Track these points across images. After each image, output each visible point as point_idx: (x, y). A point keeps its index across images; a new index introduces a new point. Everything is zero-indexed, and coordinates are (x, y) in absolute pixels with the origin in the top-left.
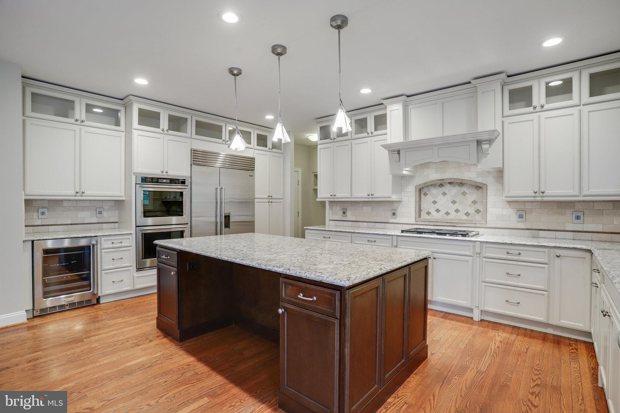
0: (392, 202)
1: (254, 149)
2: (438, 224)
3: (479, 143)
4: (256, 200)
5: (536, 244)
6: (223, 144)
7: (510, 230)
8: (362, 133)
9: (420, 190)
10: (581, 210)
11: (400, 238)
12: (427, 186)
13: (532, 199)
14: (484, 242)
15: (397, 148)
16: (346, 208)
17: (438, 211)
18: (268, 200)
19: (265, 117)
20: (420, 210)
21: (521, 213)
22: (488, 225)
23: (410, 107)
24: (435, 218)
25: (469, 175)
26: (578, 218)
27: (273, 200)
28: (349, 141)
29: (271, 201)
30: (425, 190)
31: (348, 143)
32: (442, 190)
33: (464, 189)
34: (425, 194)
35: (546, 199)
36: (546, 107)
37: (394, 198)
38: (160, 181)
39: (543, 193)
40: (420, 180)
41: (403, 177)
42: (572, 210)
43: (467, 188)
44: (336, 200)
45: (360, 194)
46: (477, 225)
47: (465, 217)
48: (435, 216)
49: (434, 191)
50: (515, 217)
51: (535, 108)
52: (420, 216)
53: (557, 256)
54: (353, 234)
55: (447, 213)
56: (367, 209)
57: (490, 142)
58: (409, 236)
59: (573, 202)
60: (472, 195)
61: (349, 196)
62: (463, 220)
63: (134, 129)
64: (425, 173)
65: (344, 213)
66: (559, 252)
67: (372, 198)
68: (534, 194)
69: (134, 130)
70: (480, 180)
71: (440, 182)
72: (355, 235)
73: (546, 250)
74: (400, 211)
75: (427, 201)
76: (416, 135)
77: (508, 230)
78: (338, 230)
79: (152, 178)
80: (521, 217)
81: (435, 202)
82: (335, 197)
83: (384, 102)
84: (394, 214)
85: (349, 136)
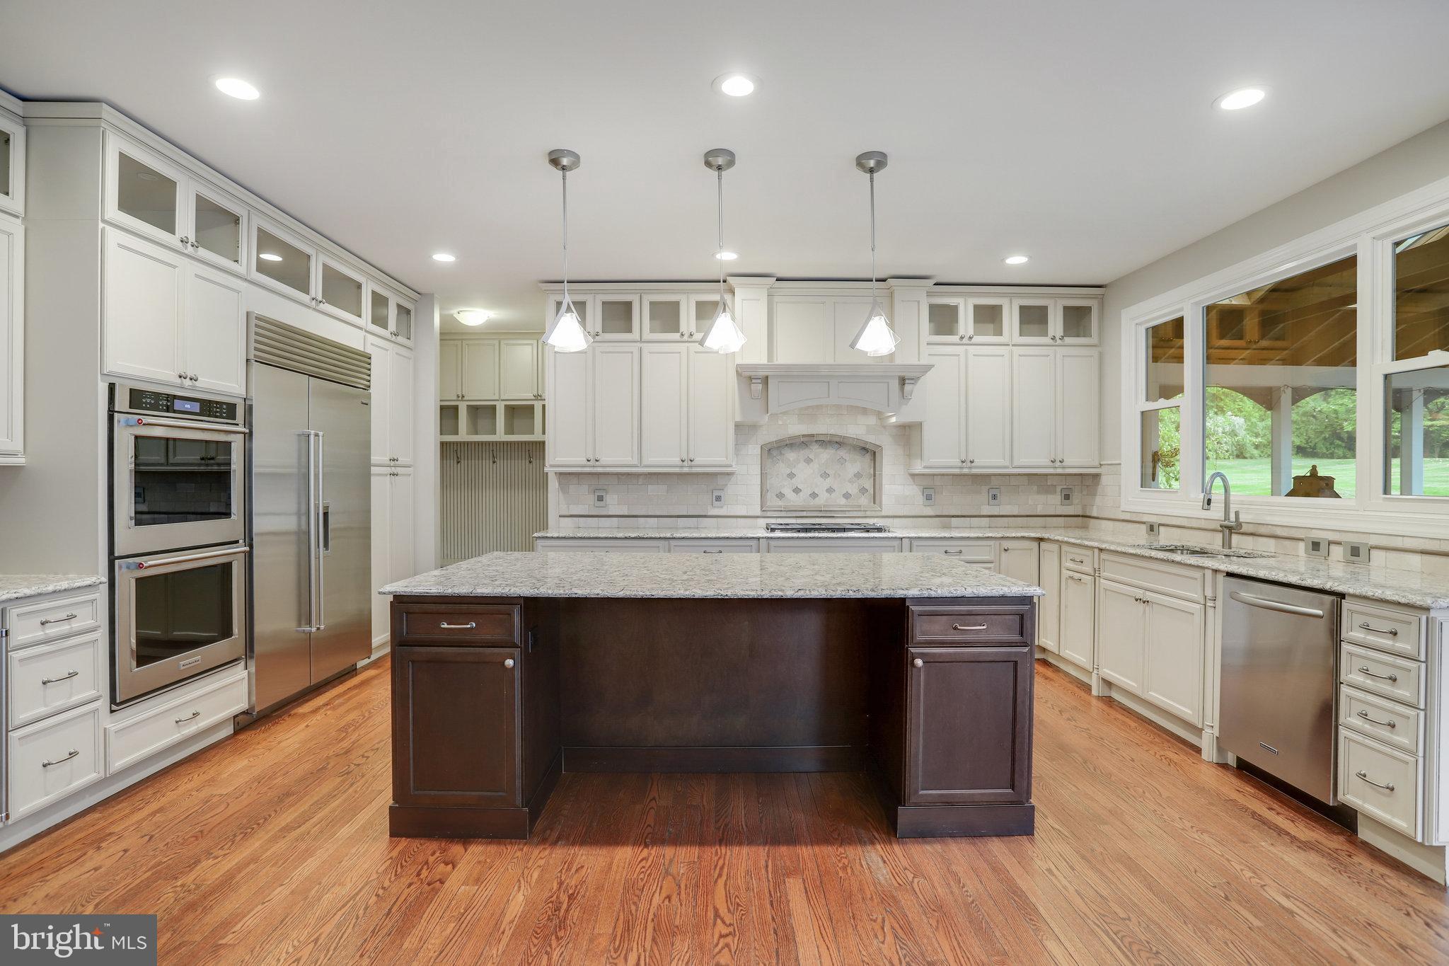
0: (714, 475)
1: (366, 331)
2: (804, 514)
3: (903, 381)
4: (374, 470)
5: (981, 535)
6: (309, 307)
7: (915, 519)
9: (768, 452)
10: (997, 487)
11: (773, 543)
12: (778, 448)
13: (957, 471)
14: (916, 537)
15: (762, 373)
16: (605, 487)
17: (797, 490)
18: (388, 470)
19: (430, 257)
20: (766, 490)
21: (928, 492)
22: (883, 513)
23: (778, 299)
24: (792, 503)
25: (857, 429)
26: (994, 497)
27: (398, 470)
28: (635, 344)
29: (394, 470)
31: (634, 348)
32: (804, 453)
33: (842, 453)
34: (777, 461)
35: (975, 471)
36: (977, 339)
37: (726, 467)
38: (178, 405)
39: (972, 462)
40: (771, 434)
42: (987, 487)
43: (845, 451)
44: (600, 470)
45: (662, 456)
46: (868, 514)
47: (843, 501)
48: (793, 500)
49: (791, 455)
50: (920, 499)
51: (962, 338)
53: (1005, 550)
54: (671, 541)
55: (814, 495)
56: (655, 490)
57: (915, 380)
58: (793, 538)
59: (989, 476)
60: (857, 464)
61: (636, 462)
62: (840, 506)
63: (104, 221)
64: (780, 423)
65: (600, 499)
66: (1006, 544)
67: (691, 467)
68: (960, 464)
69: (108, 228)
70: (871, 439)
71: (802, 440)
72: (673, 543)
73: (991, 543)
74: (731, 490)
75: (780, 474)
77: (911, 519)
78: (633, 536)
79: (157, 395)
80: (929, 498)
82: (597, 463)
83: (731, 280)
84: (718, 498)
85: (635, 334)
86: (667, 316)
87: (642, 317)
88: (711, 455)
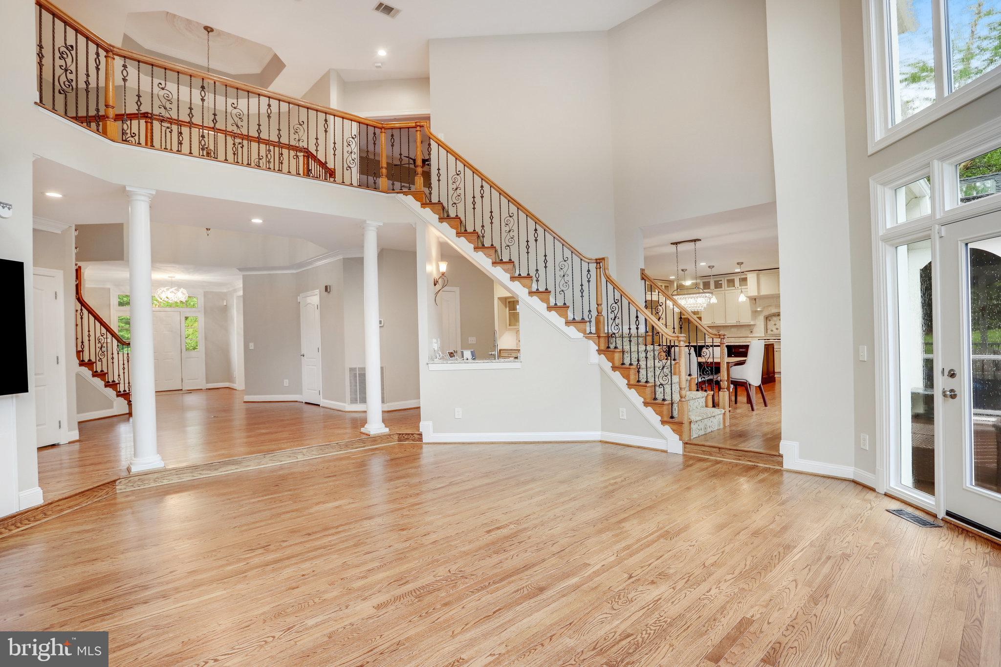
0: (750, 325)
8: (729, 287)
9: (767, 318)
20: (767, 329)
23: (760, 275)
28: (723, 291)
30: (770, 318)
34: (770, 320)
37: (752, 323)
40: (766, 313)
41: (756, 311)
45: (732, 321)
52: (767, 333)
61: (724, 323)
71: (777, 314)
74: (755, 329)
75: (771, 325)
76: (764, 292)
81: (775, 325)
83: (746, 273)
84: (751, 332)
85: (723, 289)
86: (731, 282)
87: (724, 283)
88: (746, 319)
